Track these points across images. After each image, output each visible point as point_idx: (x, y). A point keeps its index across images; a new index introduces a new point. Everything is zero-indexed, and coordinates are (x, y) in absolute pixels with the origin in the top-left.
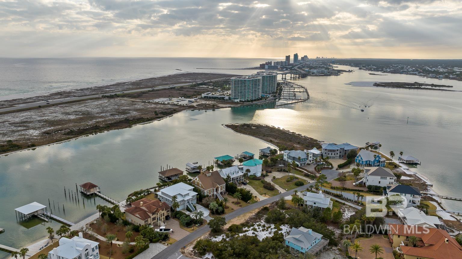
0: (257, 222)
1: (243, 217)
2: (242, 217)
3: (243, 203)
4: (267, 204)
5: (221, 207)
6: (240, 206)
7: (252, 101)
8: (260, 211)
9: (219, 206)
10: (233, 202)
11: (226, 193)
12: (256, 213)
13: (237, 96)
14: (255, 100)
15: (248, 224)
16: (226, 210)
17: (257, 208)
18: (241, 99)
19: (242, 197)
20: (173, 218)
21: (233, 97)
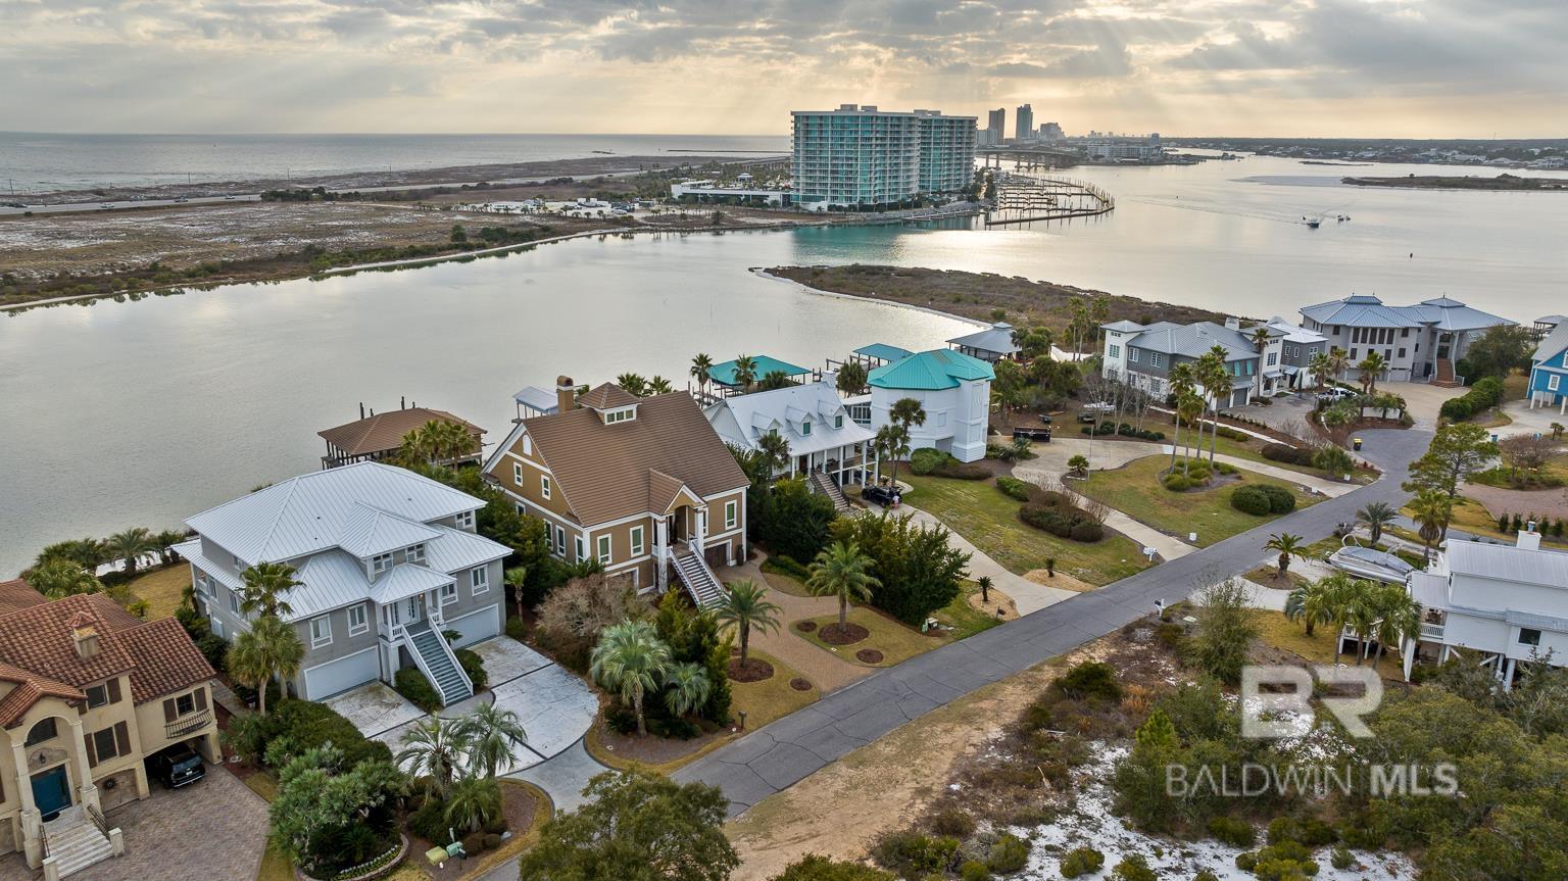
0: (1048, 816)
1: (898, 758)
2: (889, 760)
3: (886, 633)
4: (1089, 643)
5: (701, 662)
6: (868, 657)
7: (881, 208)
8: (1043, 699)
9: (678, 658)
10: (806, 627)
11: (751, 556)
12: (1010, 718)
13: (817, 187)
14: (893, 207)
15: (957, 841)
16: (743, 697)
17: (1011, 677)
18: (833, 198)
19: (879, 583)
20: (240, 771)
21: (801, 193)
